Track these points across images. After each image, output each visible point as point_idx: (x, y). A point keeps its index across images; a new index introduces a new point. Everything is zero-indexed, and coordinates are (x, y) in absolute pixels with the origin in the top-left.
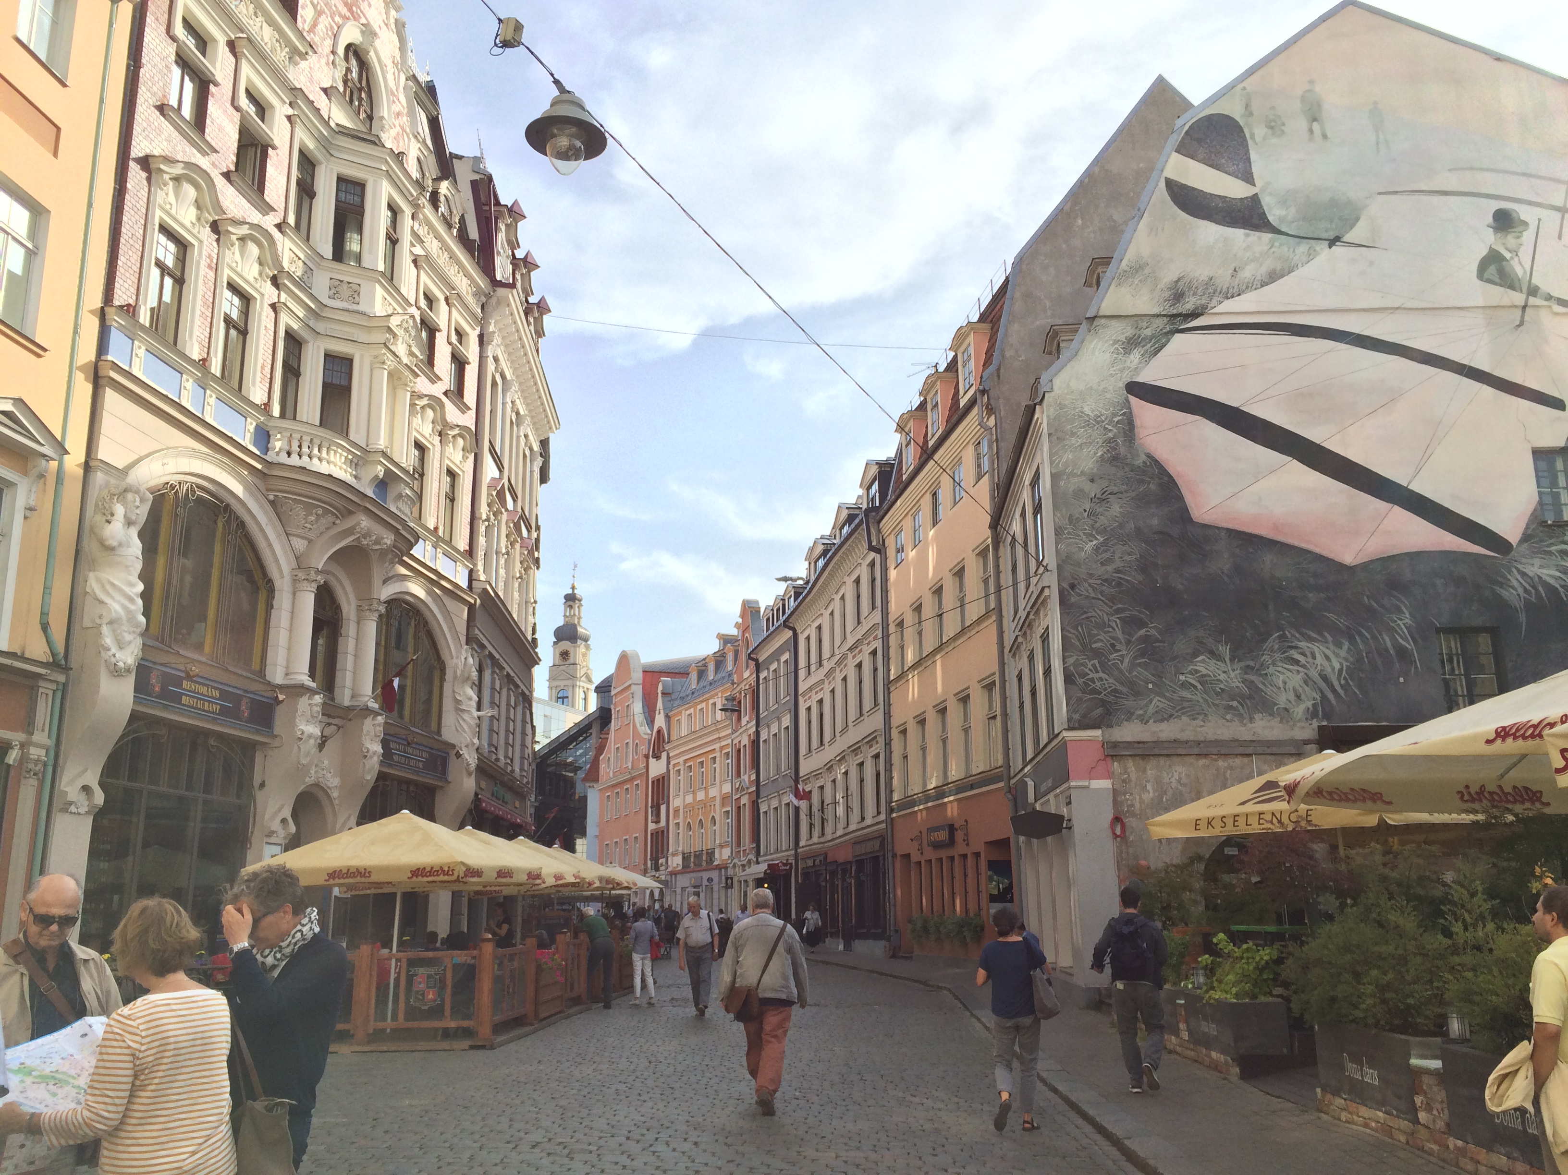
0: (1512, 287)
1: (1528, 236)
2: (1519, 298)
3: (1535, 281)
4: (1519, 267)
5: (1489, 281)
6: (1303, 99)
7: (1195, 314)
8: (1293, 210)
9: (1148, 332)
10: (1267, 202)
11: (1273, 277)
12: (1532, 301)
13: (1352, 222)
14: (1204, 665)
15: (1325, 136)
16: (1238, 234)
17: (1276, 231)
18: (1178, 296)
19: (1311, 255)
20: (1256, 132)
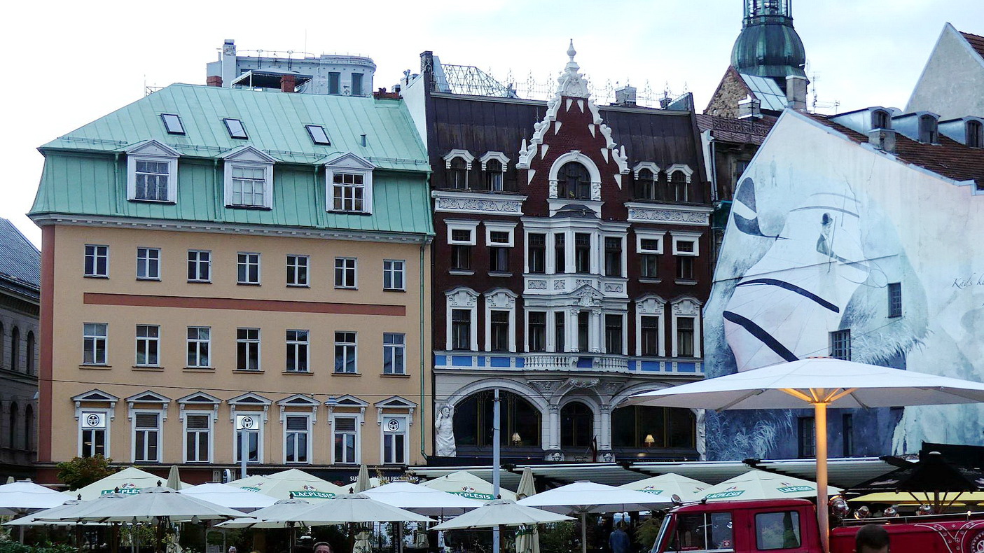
0: (826, 254)
1: (832, 225)
2: (827, 258)
3: (833, 250)
4: (828, 243)
5: (820, 251)
6: (771, 166)
7: (740, 278)
8: (766, 223)
9: (729, 287)
10: (760, 220)
11: (760, 257)
12: (833, 259)
13: (782, 227)
14: (739, 437)
15: (776, 185)
16: (752, 236)
17: (762, 235)
18: (736, 270)
19: (771, 245)
20: (757, 186)
